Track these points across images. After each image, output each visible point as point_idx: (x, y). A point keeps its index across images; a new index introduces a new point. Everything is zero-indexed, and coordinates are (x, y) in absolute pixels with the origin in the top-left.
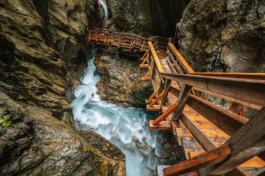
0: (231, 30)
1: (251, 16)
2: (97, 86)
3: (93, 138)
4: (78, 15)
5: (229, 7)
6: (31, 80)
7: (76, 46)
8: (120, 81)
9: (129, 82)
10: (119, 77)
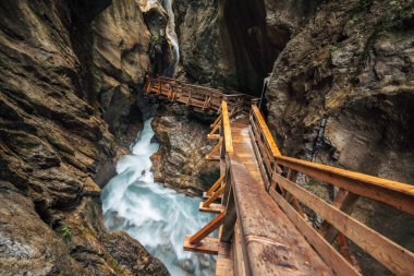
0: (338, 94)
1: (365, 76)
2: (152, 159)
3: (122, 245)
4: (137, 57)
5: (334, 61)
6: (37, 145)
7: (130, 98)
8: (185, 155)
9: (199, 157)
10: (185, 149)
